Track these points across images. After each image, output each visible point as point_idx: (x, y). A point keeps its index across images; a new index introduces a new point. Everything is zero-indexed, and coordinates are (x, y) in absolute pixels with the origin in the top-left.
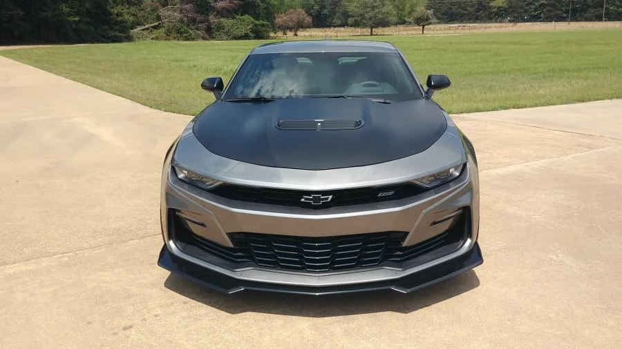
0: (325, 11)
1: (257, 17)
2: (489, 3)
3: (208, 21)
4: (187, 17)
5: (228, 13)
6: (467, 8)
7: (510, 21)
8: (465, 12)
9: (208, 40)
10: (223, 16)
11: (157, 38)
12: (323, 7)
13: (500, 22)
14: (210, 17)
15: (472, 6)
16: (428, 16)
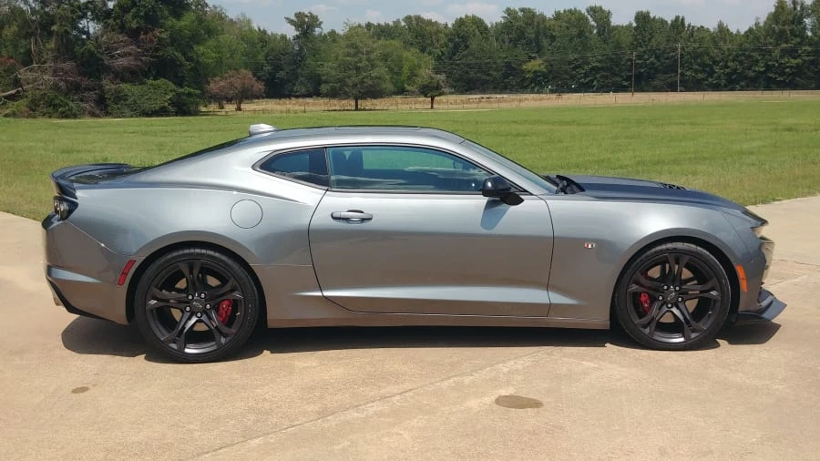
0: (281, 74)
1: (180, 82)
2: (521, 65)
3: (101, 87)
4: (66, 81)
5: (133, 75)
6: (491, 72)
7: (552, 92)
8: (488, 78)
9: (100, 117)
10: (123, 80)
11: (14, 115)
12: (278, 68)
13: (538, 92)
14: (104, 82)
15: (496, 70)
16: (438, 84)
